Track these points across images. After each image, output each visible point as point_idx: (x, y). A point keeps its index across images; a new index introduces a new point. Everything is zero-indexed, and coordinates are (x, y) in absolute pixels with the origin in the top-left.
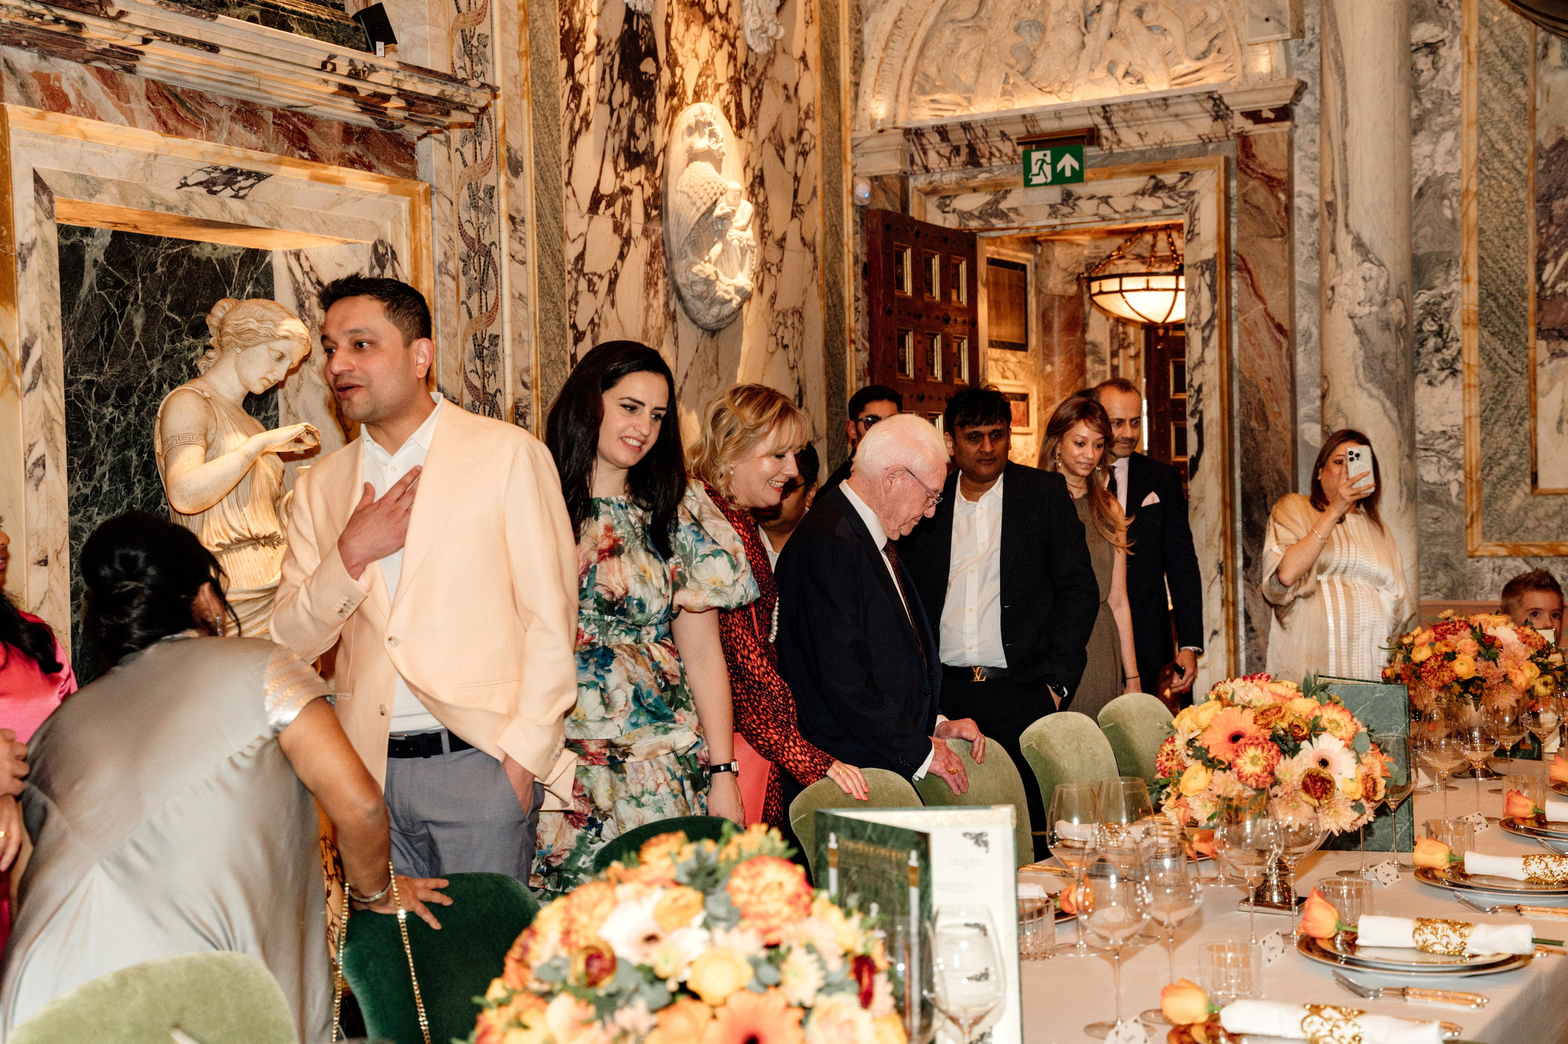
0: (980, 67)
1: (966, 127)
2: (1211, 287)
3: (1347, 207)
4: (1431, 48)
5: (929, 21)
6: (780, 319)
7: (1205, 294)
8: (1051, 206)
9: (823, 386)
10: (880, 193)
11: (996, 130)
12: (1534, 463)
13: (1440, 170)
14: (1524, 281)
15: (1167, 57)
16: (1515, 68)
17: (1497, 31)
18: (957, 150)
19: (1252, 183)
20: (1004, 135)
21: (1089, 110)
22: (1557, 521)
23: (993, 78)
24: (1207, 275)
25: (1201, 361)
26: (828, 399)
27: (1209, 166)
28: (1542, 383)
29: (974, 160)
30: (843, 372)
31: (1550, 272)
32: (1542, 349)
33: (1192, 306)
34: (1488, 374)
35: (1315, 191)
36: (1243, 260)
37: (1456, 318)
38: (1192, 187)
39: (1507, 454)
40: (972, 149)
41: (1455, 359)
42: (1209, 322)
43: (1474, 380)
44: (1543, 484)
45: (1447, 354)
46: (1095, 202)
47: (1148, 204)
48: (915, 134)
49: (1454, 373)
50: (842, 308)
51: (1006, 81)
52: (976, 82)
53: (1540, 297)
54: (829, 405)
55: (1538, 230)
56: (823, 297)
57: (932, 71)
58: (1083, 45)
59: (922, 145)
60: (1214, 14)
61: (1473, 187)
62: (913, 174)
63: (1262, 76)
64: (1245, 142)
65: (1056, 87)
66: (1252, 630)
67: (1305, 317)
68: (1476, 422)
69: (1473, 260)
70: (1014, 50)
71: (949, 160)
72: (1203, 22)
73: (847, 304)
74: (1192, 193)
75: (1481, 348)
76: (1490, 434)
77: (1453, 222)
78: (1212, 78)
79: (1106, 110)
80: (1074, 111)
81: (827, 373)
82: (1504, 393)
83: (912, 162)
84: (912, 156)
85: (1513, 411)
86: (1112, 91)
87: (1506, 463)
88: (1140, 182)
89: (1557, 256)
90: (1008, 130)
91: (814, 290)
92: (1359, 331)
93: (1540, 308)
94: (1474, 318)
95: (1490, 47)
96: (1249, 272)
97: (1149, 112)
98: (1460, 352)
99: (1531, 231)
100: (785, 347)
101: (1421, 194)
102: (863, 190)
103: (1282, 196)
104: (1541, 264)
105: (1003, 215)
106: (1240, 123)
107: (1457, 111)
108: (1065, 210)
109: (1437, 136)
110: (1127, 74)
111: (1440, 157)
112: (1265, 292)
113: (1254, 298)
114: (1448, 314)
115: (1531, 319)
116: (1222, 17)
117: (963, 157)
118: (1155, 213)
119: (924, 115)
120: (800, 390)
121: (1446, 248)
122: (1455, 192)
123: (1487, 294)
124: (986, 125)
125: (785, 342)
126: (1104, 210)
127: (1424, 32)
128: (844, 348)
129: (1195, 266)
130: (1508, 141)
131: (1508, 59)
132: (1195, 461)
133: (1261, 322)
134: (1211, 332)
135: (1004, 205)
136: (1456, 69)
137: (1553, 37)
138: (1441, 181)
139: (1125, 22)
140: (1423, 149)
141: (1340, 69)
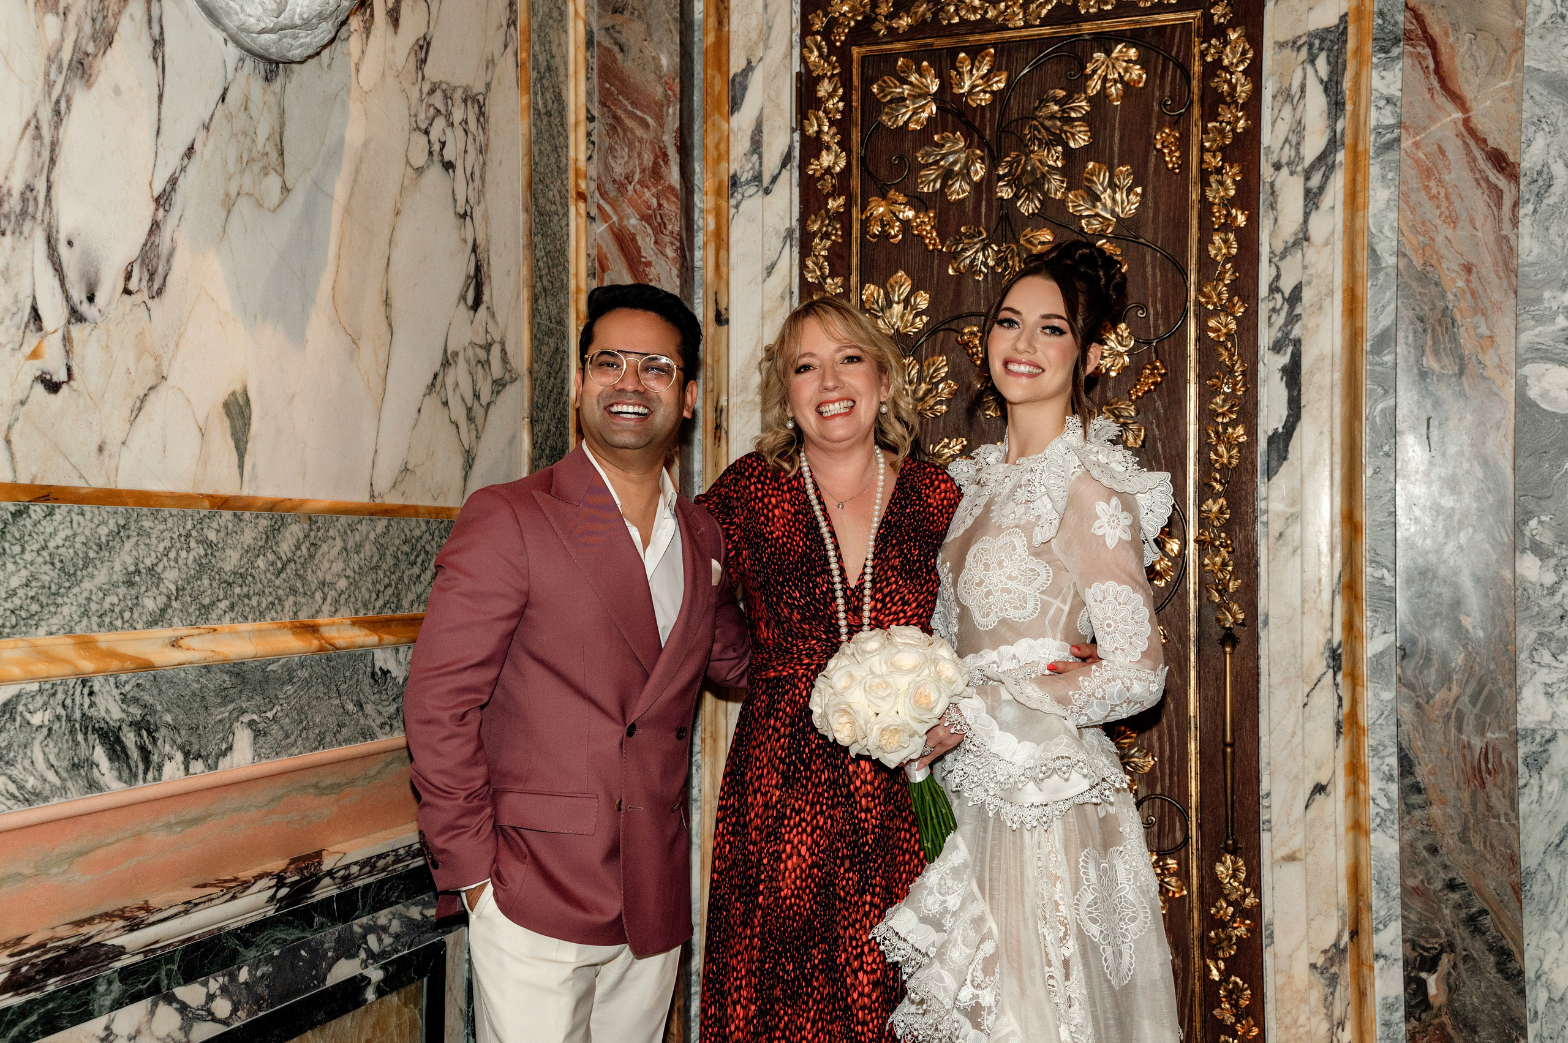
2: (1332, 87)
6: (438, 100)
9: (524, 271)
24: (1321, 61)
25: (1303, 238)
26: (534, 299)
30: (563, 252)
36: (1419, 18)
42: (1322, 157)
50: (563, 124)
54: (534, 312)
56: (525, 86)
66: (1417, 789)
67: (1540, 142)
73: (571, 118)
81: (531, 246)
91: (507, 68)
96: (1432, 44)
100: (448, 166)
112: (1468, 85)
113: (1441, 99)
120: (478, 268)
125: (449, 154)
128: (566, 205)
129: (1294, 44)
132: (1281, 441)
133: (1454, 148)
134: (1326, 178)
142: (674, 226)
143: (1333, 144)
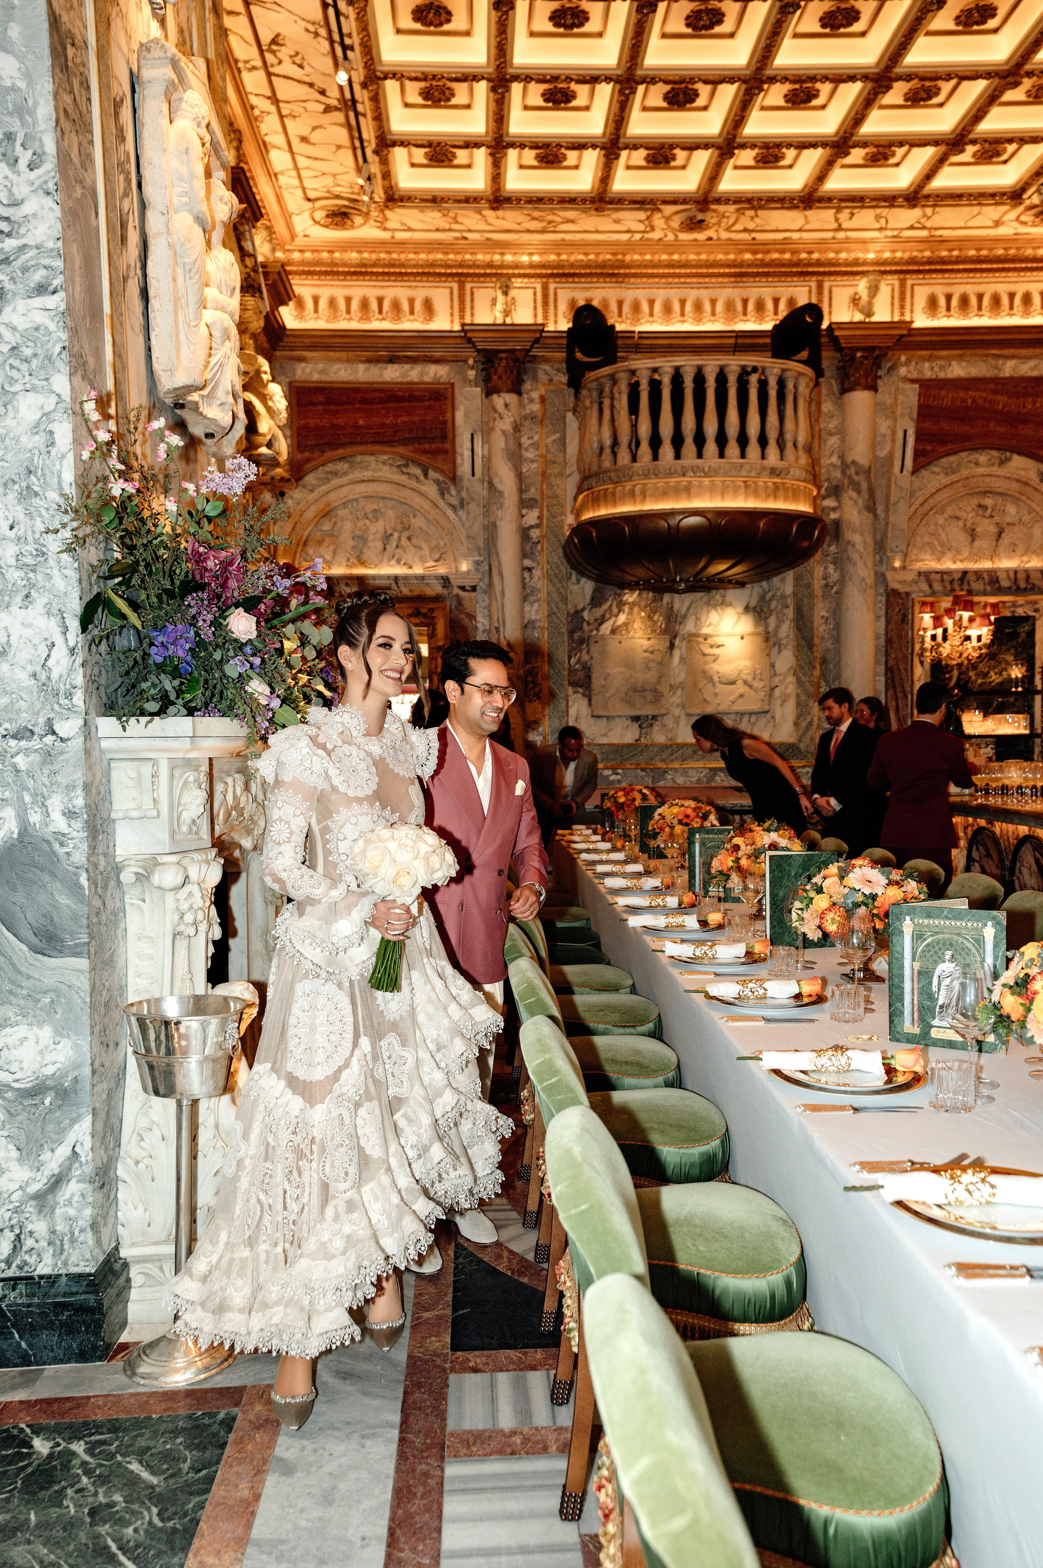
0: (335, 553)
3: (504, 627)
4: (529, 570)
11: (344, 582)
13: (533, 617)
14: (564, 663)
15: (423, 560)
16: (560, 581)
19: (462, 616)
20: (347, 585)
21: (388, 577)
23: (342, 557)
27: (441, 607)
29: (331, 594)
31: (573, 661)
32: (570, 690)
35: (486, 622)
37: (539, 676)
38: (433, 615)
40: (330, 589)
45: (536, 690)
49: (539, 698)
51: (348, 561)
52: (333, 559)
53: (569, 670)
55: (569, 644)
58: (385, 550)
60: (442, 544)
61: (545, 626)
63: (464, 572)
64: (458, 599)
65: (373, 566)
68: (547, 717)
69: (546, 654)
70: (353, 547)
72: (437, 546)
74: (433, 618)
75: (549, 689)
76: (552, 722)
77: (538, 639)
78: (442, 570)
79: (396, 578)
80: (382, 577)
82: (557, 706)
85: (560, 714)
86: (398, 570)
88: (411, 611)
89: (575, 655)
90: (349, 582)
93: (569, 674)
94: (546, 677)
95: (551, 572)
97: (415, 581)
98: (541, 690)
99: (566, 644)
101: (526, 627)
103: (474, 623)
104: (570, 658)
106: (456, 591)
107: (539, 595)
109: (532, 604)
110: (404, 564)
111: (533, 612)
114: (536, 675)
115: (566, 677)
116: (445, 545)
121: (535, 648)
122: (539, 626)
123: (551, 667)
127: (527, 563)
130: (558, 609)
131: (557, 577)
136: (539, 579)
137: (573, 572)
138: (533, 622)
139: (404, 542)
140: (527, 609)
141: (501, 575)
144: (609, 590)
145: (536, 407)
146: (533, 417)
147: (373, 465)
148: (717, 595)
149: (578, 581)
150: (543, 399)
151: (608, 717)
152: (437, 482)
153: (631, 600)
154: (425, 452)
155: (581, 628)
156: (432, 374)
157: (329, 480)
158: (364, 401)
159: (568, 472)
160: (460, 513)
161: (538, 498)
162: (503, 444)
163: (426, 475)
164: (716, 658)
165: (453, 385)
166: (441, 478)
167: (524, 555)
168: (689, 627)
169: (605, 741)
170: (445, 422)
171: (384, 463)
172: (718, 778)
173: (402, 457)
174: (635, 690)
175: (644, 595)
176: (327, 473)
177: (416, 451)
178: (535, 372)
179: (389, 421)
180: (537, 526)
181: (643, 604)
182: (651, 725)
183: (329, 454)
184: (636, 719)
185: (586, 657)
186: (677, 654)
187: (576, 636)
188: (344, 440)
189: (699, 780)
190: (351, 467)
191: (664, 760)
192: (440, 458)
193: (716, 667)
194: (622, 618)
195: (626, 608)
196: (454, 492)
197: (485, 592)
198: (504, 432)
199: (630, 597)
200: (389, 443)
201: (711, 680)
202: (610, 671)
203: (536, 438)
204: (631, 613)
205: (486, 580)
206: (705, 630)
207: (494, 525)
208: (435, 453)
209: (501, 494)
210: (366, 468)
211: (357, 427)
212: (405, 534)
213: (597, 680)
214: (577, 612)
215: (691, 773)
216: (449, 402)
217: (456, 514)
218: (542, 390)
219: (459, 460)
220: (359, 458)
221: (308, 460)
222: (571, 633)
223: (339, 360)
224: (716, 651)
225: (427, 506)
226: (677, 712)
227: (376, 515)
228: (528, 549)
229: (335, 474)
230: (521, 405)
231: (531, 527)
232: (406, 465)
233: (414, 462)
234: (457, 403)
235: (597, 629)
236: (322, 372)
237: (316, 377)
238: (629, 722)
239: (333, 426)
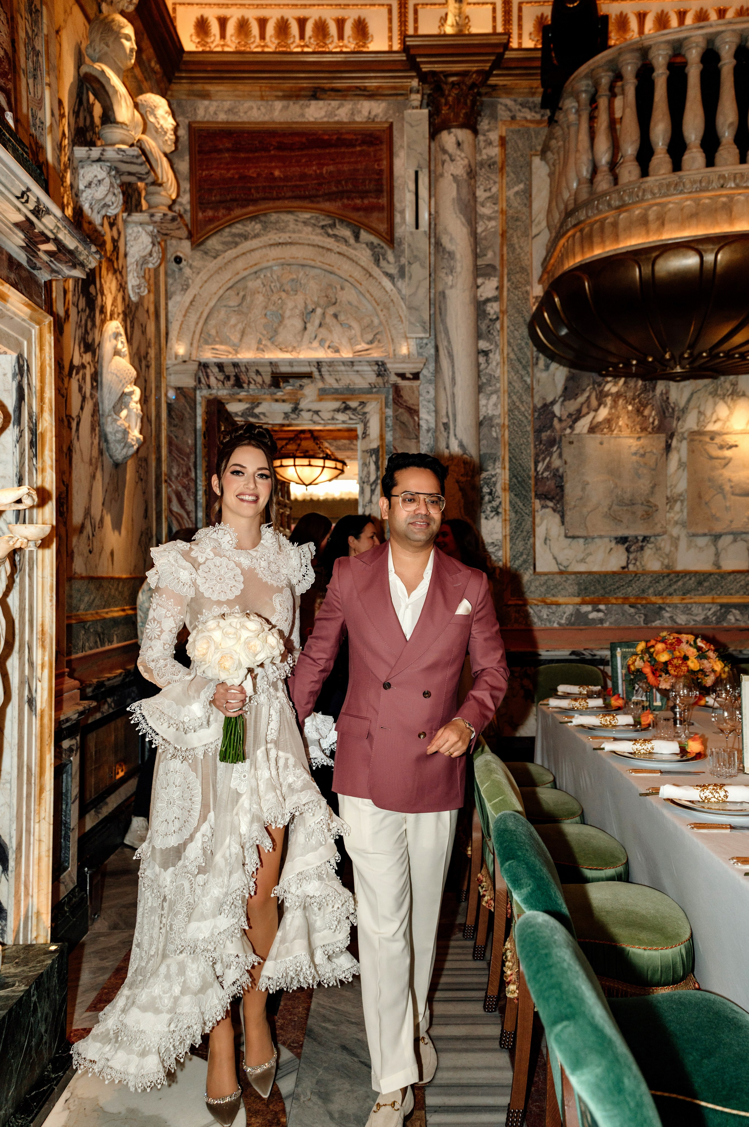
0: (243, 333)
1: (235, 365)
2: (376, 463)
3: (455, 426)
4: (486, 353)
5: (212, 304)
7: (373, 467)
8: (285, 413)
9: (154, 506)
10: (181, 397)
11: (254, 369)
12: (534, 559)
13: (490, 413)
14: (530, 470)
15: (352, 340)
16: (524, 367)
17: (516, 349)
18: (228, 378)
19: (401, 410)
20: (258, 372)
21: (309, 363)
22: (545, 587)
23: (251, 340)
24: (374, 457)
25: (370, 502)
27: (376, 399)
28: (538, 520)
29: (238, 383)
30: (162, 498)
31: (541, 467)
32: (537, 504)
33: (365, 473)
34: (513, 515)
35: (431, 417)
37: (499, 487)
38: (366, 410)
39: (522, 554)
40: (237, 378)
41: (498, 507)
42: (375, 482)
43: (508, 518)
44: (538, 570)
45: (495, 504)
46: (311, 413)
47: (341, 417)
48: (204, 366)
49: (498, 513)
50: (161, 461)
51: (260, 342)
52: (241, 340)
53: (536, 478)
55: (535, 446)
56: (154, 453)
57: (213, 332)
58: (305, 328)
59: (207, 373)
60: (376, 321)
61: (506, 423)
62: (200, 388)
63: (404, 356)
64: (397, 389)
65: (290, 349)
68: (508, 538)
69: (507, 458)
70: (266, 326)
71: (223, 383)
72: (370, 325)
73: (163, 459)
74: (365, 413)
75: (510, 502)
76: (514, 544)
77: (497, 439)
78: (376, 355)
79: (319, 364)
80: (300, 362)
81: (156, 498)
82: (521, 524)
83: (200, 382)
84: (199, 379)
85: (525, 533)
86: (321, 354)
87: (521, 559)
88: (337, 405)
89: (544, 459)
90: (261, 369)
91: (151, 448)
92: (461, 489)
93: (536, 484)
94: (507, 487)
95: (512, 356)
97: (343, 368)
98: (500, 503)
99: (532, 446)
100: (141, 480)
101: (481, 423)
102: (172, 395)
103: (416, 418)
104: (537, 463)
105: (256, 416)
106: (394, 379)
107: (498, 385)
108: (293, 416)
109: (489, 396)
110: (329, 347)
111: (490, 406)
114: (495, 484)
115: (532, 488)
116: (381, 323)
117: (232, 381)
118: (344, 422)
119: (208, 355)
120: (146, 507)
121: (493, 451)
122: (498, 424)
123: (514, 475)
124: (248, 365)
125: (142, 477)
126: (316, 418)
127: (483, 345)
128: (162, 485)
129: (367, 451)
130: (522, 402)
131: (521, 363)
134: (375, 487)
135: (257, 411)
136: (497, 364)
137: (541, 355)
138: (491, 419)
139: (329, 320)
140: (483, 402)
141: (451, 356)
142: (193, 490)
143: (377, 478)
144: (587, 378)
145: (495, 151)
146: (491, 164)
147: (292, 226)
148: (726, 382)
149: (547, 367)
150: (503, 141)
151: (585, 538)
152: (371, 246)
153: (614, 390)
154: (356, 209)
155: (551, 427)
156: (365, 113)
157: (237, 244)
158: (280, 147)
159: (535, 231)
160: (400, 283)
161: (497, 263)
162: (454, 194)
163: (357, 237)
164: (727, 462)
165: (391, 124)
166: (375, 240)
167: (479, 335)
168: (690, 423)
169: (582, 568)
170: (380, 172)
171: (305, 223)
172: (731, 618)
173: (328, 214)
174: (621, 502)
175: (632, 384)
176: (234, 235)
177: (345, 206)
178: (493, 106)
179: (313, 170)
180: (495, 299)
181: (629, 394)
182: (642, 548)
183: (238, 212)
184: (622, 540)
185: (557, 463)
186: (674, 459)
187: (544, 436)
188: (256, 195)
189: (706, 618)
190: (265, 228)
191: (660, 594)
192: (375, 215)
193: (727, 473)
194: (603, 413)
195: (609, 400)
196: (391, 258)
197: (430, 382)
198: (455, 177)
199: (612, 387)
200: (311, 198)
201: (721, 489)
202: (588, 479)
203: (494, 190)
204: (615, 405)
205: (432, 366)
206: (711, 427)
207: (443, 294)
208: (369, 210)
209: (451, 255)
210: (282, 230)
211: (271, 178)
212: (331, 311)
213: (572, 490)
214: (545, 406)
215: (695, 610)
216: (384, 147)
217: (394, 284)
218: (502, 130)
219: (398, 219)
220: (274, 217)
221: (211, 220)
222: (538, 432)
223: (251, 96)
224: (728, 453)
225: (358, 274)
226: (675, 531)
227: (296, 287)
228: (483, 327)
229: (245, 237)
230: (476, 149)
231: (488, 300)
232: (333, 226)
233: (342, 221)
234: (396, 149)
235: (571, 427)
236: (230, 111)
237: (222, 117)
238: (613, 544)
239: (243, 178)
